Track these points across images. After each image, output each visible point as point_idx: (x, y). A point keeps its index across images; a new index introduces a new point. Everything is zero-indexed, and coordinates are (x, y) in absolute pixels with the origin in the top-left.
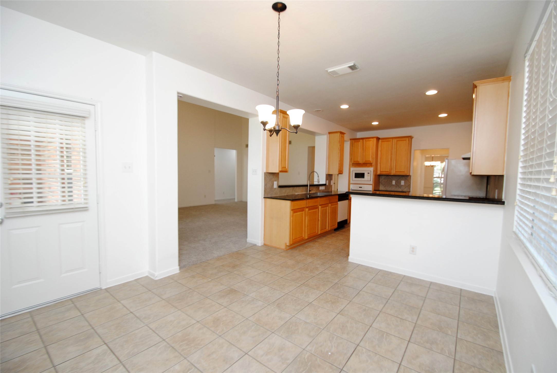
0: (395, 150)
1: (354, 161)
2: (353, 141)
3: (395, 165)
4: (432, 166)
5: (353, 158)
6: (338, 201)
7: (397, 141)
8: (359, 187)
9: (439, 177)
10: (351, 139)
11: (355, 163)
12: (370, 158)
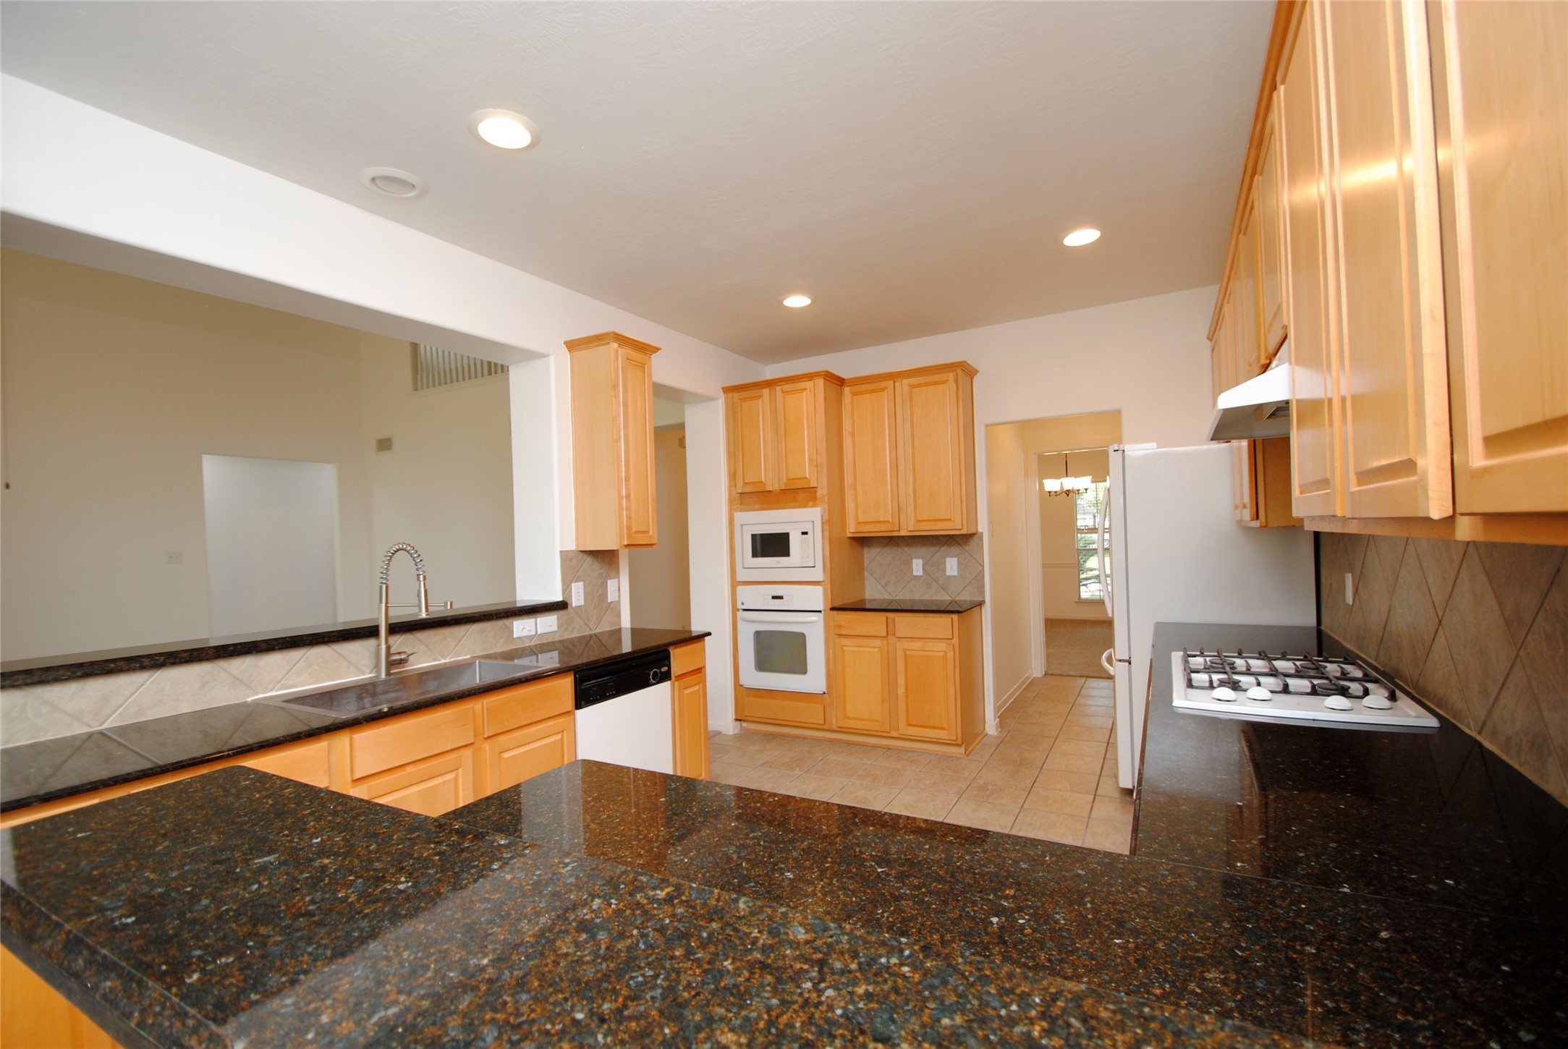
0: (908, 426)
1: (745, 484)
2: (736, 395)
3: (911, 489)
4: (1068, 492)
5: (740, 471)
6: (578, 706)
7: (912, 386)
8: (774, 597)
9: (1094, 530)
10: (727, 390)
11: (748, 489)
12: (807, 465)
